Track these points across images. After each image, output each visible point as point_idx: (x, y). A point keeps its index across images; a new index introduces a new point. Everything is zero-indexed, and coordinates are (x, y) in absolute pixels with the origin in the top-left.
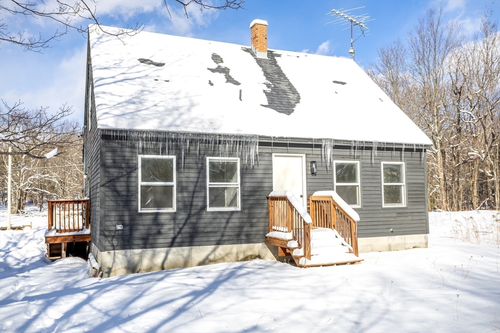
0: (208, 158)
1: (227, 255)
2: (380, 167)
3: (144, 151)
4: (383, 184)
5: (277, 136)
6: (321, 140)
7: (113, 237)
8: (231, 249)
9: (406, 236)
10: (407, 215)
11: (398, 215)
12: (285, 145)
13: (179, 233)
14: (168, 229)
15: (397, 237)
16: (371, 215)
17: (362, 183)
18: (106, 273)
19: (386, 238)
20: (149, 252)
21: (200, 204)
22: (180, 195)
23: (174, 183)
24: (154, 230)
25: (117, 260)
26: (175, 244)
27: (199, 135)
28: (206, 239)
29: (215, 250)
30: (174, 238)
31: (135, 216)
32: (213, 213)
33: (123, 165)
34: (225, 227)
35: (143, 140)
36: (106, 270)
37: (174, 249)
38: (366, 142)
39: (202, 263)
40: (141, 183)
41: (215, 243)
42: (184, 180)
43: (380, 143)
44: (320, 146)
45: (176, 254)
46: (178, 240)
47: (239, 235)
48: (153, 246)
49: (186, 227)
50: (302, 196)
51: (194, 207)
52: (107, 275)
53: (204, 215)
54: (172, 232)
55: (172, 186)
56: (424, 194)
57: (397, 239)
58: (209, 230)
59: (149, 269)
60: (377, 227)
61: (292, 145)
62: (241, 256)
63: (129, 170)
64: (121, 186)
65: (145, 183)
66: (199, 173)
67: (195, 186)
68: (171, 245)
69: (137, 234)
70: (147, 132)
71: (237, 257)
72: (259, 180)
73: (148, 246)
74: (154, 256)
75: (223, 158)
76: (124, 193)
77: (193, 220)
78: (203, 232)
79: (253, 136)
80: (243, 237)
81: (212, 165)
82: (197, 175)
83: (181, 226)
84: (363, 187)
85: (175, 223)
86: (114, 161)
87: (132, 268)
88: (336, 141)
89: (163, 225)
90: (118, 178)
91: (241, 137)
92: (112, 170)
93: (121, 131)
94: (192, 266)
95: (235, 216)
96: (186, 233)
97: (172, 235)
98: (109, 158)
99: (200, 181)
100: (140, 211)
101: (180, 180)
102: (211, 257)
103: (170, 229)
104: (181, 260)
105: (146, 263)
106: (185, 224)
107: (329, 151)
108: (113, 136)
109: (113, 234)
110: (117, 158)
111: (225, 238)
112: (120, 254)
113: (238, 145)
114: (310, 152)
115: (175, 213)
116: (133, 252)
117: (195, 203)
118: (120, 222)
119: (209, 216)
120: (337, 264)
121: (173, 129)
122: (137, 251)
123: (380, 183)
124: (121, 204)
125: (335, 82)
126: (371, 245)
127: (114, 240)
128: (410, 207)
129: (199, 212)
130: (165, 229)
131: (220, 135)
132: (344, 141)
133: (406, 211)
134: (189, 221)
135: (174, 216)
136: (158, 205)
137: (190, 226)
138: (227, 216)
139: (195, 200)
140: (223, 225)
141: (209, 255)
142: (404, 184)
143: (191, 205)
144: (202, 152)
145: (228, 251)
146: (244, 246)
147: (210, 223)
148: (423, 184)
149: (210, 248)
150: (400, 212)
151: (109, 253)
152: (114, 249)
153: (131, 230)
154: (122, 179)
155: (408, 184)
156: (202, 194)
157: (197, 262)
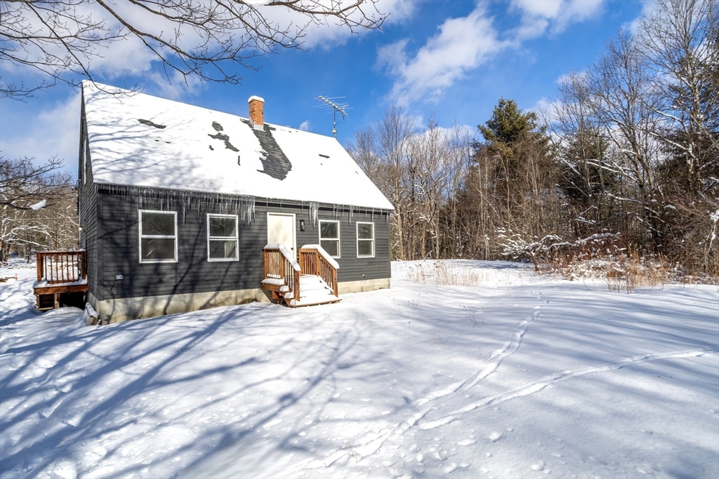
0: (208, 215)
1: (227, 299)
2: (355, 226)
3: (144, 206)
4: (358, 239)
5: (271, 198)
6: (308, 202)
7: (113, 286)
8: (230, 294)
9: (375, 280)
10: (375, 264)
11: (368, 264)
12: (278, 205)
13: (181, 281)
14: (170, 278)
15: (367, 281)
16: (348, 264)
17: (341, 238)
18: (106, 320)
19: (359, 282)
20: (151, 299)
21: (201, 255)
22: (181, 248)
23: (176, 236)
24: (155, 278)
25: (117, 308)
26: (177, 291)
27: (200, 193)
28: (206, 286)
29: (215, 295)
30: (176, 287)
31: (135, 266)
32: (213, 263)
33: (123, 219)
34: (225, 276)
35: (143, 195)
36: (106, 318)
37: (176, 296)
38: (345, 206)
39: (203, 307)
40: (141, 236)
41: (215, 289)
42: (185, 233)
43: (356, 207)
44: (308, 208)
45: (178, 300)
46: (179, 288)
47: (237, 282)
48: (155, 294)
49: (187, 276)
50: (292, 249)
51: (195, 258)
52: (106, 322)
53: (205, 265)
54: (174, 280)
55: (174, 239)
56: (388, 248)
57: (368, 283)
58: (210, 278)
59: (151, 315)
60: (353, 274)
61: (284, 206)
62: (240, 300)
63: (128, 224)
64: (119, 238)
65: (145, 236)
66: (200, 228)
67: (196, 240)
68: (174, 292)
69: (137, 283)
70: (147, 188)
71: (236, 301)
72: (255, 235)
73: (149, 294)
74: (155, 302)
75: (222, 215)
76: (124, 245)
78: (204, 280)
79: (251, 197)
80: (241, 284)
81: (212, 220)
82: (198, 230)
83: (182, 275)
84: (342, 242)
85: (176, 273)
86: (112, 215)
87: (133, 315)
88: (321, 203)
89: (164, 274)
90: (116, 230)
91: (239, 197)
92: (109, 223)
93: (120, 186)
94: (193, 311)
95: (233, 265)
96: (187, 281)
97: (174, 284)
98: (107, 211)
99: (200, 234)
100: (140, 262)
101: (181, 233)
102: (212, 302)
103: (172, 278)
104: (183, 305)
105: (147, 309)
106: (186, 273)
107: (315, 213)
108: (111, 191)
109: (112, 284)
110: (115, 212)
111: (224, 285)
112: (120, 303)
113: (236, 204)
114: (300, 212)
115: (177, 263)
116: (134, 300)
117: (196, 255)
118: (119, 273)
119: (209, 266)
120: (321, 304)
121: (173, 187)
122: (139, 299)
123: (356, 239)
124: (121, 256)
125: (320, 155)
126: (348, 288)
127: (113, 289)
128: (378, 258)
129: (200, 262)
130: (166, 278)
131: (220, 195)
132: (327, 204)
133: (375, 260)
134: (190, 271)
135: (175, 267)
136: (159, 256)
137: (192, 274)
138: (226, 266)
139: (196, 251)
140: (223, 274)
141: (210, 300)
142: (373, 239)
143: (193, 256)
144: (203, 209)
145: (227, 296)
146: (242, 291)
147: (211, 272)
148: (387, 240)
149: (210, 294)
150: (370, 261)
151: (108, 302)
152: (113, 298)
153: (131, 280)
154: (121, 232)
155: (376, 239)
156: (203, 247)
157: (199, 307)
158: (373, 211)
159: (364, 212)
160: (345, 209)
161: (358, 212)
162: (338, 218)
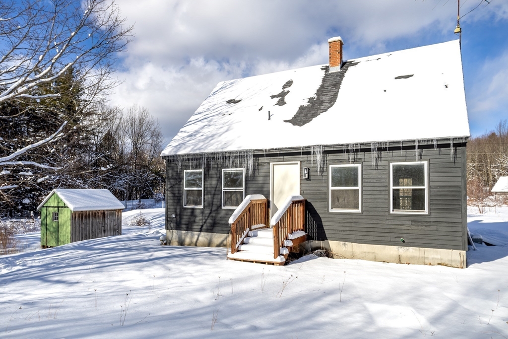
0: (223, 170)
2: (388, 169)
3: (187, 168)
4: (392, 187)
5: (268, 148)
7: (172, 221)
9: (426, 249)
10: (429, 224)
11: (413, 223)
13: (205, 223)
14: (199, 220)
15: (411, 249)
16: (374, 221)
17: (364, 186)
18: (169, 243)
19: (395, 248)
20: (190, 233)
21: (218, 203)
22: (206, 197)
23: (202, 189)
24: (192, 219)
25: (174, 237)
26: (203, 230)
28: (221, 229)
29: (226, 237)
30: (202, 226)
31: (182, 210)
33: (177, 177)
37: (202, 234)
38: (361, 144)
39: (218, 246)
40: (185, 188)
41: (227, 232)
42: (209, 186)
43: (381, 143)
44: (309, 153)
45: (203, 237)
46: (204, 227)
48: (192, 230)
49: (209, 219)
51: (214, 205)
53: (220, 211)
54: (201, 221)
56: (461, 200)
57: (412, 251)
58: (223, 222)
59: (189, 245)
60: (382, 235)
61: (281, 155)
63: (179, 180)
64: (176, 190)
65: (187, 189)
67: (215, 191)
68: (201, 230)
69: (183, 221)
72: (260, 185)
73: (189, 229)
74: (192, 236)
75: (230, 169)
76: (177, 195)
77: (213, 214)
78: (219, 224)
81: (225, 174)
82: (216, 183)
83: (206, 218)
84: (364, 191)
85: (203, 216)
86: (172, 175)
87: (181, 243)
88: (325, 146)
89: (196, 216)
90: (174, 185)
91: (241, 152)
92: (171, 181)
96: (209, 223)
97: (201, 224)
98: (170, 173)
99: (218, 186)
100: (184, 207)
101: (206, 186)
102: (225, 242)
104: (207, 241)
105: (188, 240)
106: (208, 217)
107: (319, 157)
110: (174, 173)
112: (175, 232)
113: (238, 159)
115: (203, 209)
116: (181, 233)
117: (214, 203)
118: (175, 213)
119: (223, 212)
122: (183, 232)
123: (388, 187)
124: (176, 202)
126: (374, 253)
127: (172, 223)
129: (218, 209)
130: (197, 219)
131: (225, 153)
132: (334, 146)
133: (429, 219)
134: (211, 215)
135: (202, 211)
136: (195, 203)
139: (215, 200)
141: (223, 241)
142: (427, 187)
143: (212, 204)
148: (459, 187)
149: (224, 236)
150: (418, 220)
152: (172, 229)
153: (181, 218)
154: (176, 186)
157: (215, 245)
158: (416, 144)
159: (398, 148)
160: (365, 149)
161: (385, 149)
162: (355, 161)
